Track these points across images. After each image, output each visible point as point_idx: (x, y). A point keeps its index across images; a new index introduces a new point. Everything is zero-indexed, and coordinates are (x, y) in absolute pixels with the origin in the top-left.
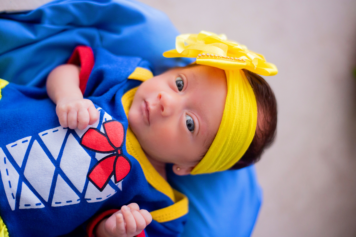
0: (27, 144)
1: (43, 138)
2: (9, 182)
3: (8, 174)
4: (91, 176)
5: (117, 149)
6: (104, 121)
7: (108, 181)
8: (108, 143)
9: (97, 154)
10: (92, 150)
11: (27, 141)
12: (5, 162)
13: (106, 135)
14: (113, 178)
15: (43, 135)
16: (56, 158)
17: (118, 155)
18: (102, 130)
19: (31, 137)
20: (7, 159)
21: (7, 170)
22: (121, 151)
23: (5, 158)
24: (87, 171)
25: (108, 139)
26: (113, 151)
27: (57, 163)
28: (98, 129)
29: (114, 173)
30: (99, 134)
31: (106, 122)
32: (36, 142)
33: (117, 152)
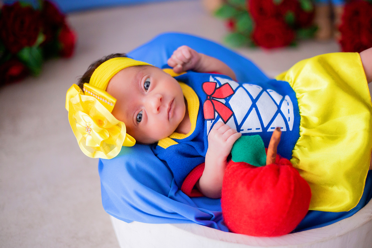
0: (271, 126)
1: (260, 126)
2: (288, 105)
3: (289, 110)
4: (232, 92)
5: (210, 99)
6: (213, 121)
7: (221, 86)
8: (215, 105)
9: (224, 103)
10: (226, 106)
11: (272, 128)
12: (289, 118)
13: (215, 110)
14: (218, 86)
15: (259, 129)
16: (254, 109)
17: (210, 96)
18: (216, 115)
19: (268, 131)
20: (288, 120)
21: (289, 113)
22: (207, 97)
23: (289, 121)
24: (234, 96)
25: (214, 107)
26: (213, 99)
27: (254, 105)
28: (219, 116)
29: (216, 89)
30: (219, 113)
31: (211, 120)
32: (265, 126)
33: (210, 97)
